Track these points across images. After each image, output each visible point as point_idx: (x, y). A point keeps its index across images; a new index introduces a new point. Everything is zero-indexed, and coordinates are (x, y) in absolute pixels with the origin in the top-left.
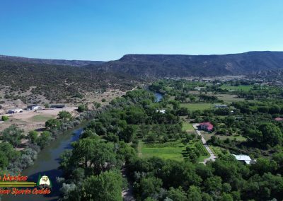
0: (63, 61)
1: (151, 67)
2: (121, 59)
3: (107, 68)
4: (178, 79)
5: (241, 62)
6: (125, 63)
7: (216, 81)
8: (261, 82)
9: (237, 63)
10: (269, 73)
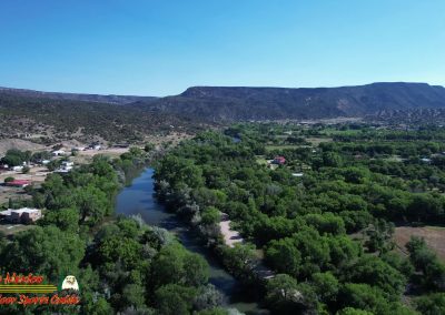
0: (95, 96)
1: (229, 104)
2: (184, 94)
3: (164, 107)
4: (268, 121)
5: (362, 98)
6: (191, 99)
7: (318, 125)
8: (378, 126)
9: (355, 100)
10: (395, 114)
